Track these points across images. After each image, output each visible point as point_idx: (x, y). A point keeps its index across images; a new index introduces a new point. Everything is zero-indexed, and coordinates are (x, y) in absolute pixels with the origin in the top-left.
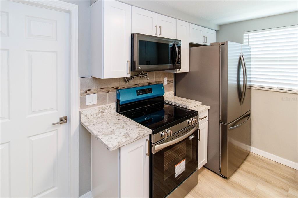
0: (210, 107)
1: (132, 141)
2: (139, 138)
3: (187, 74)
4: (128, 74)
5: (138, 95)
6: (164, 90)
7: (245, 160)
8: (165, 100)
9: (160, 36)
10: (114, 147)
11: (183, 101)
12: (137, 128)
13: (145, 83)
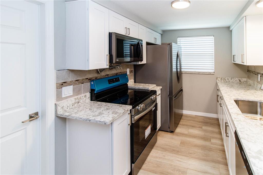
0: (162, 87)
1: (121, 115)
2: (125, 112)
3: (145, 65)
4: (107, 65)
5: (109, 83)
6: (128, 78)
7: (181, 119)
8: (129, 87)
9: (129, 36)
10: (111, 121)
11: (143, 85)
12: (119, 107)
13: (113, 74)
